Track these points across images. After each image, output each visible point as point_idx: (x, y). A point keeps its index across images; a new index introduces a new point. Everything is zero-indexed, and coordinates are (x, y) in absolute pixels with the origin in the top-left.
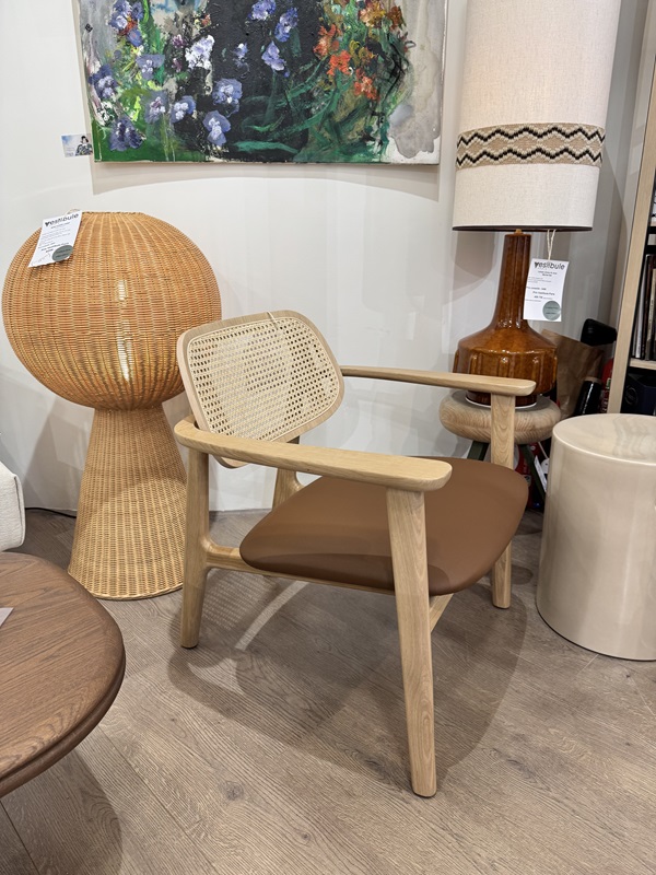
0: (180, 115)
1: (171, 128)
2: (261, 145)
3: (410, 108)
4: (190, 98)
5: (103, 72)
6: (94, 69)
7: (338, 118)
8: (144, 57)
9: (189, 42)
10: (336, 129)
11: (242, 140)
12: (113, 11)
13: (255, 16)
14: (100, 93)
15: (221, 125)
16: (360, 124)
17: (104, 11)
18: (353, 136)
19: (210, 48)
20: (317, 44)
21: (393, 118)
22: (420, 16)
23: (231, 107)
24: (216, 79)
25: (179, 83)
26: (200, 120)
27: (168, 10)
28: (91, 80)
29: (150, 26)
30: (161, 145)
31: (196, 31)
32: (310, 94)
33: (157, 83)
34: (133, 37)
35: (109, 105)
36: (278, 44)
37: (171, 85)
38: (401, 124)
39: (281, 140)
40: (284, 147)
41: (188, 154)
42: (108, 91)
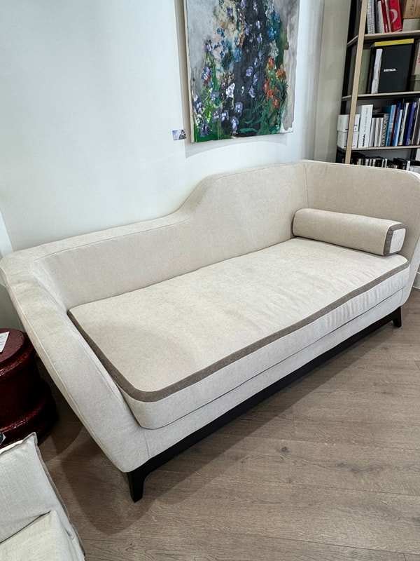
0: (223, 119)
1: (220, 125)
2: (248, 130)
3: (287, 111)
4: (226, 111)
5: (198, 101)
6: (195, 100)
7: (269, 117)
8: (213, 93)
9: (227, 87)
10: (268, 121)
11: (242, 128)
12: (203, 72)
13: (247, 75)
14: (197, 111)
15: (236, 122)
16: (274, 118)
17: (200, 71)
18: (272, 124)
19: (233, 88)
20: (264, 86)
21: (283, 116)
22: (290, 75)
23: (239, 113)
24: (235, 102)
25: (224, 104)
26: (230, 120)
27: (221, 72)
28: (194, 104)
29: (215, 78)
30: (217, 133)
31: (229, 82)
32: (262, 107)
33: (217, 105)
34: (209, 84)
35: (200, 116)
36: (253, 87)
37: (221, 106)
38: (284, 118)
39: (253, 127)
40: (254, 130)
41: (225, 136)
42: (200, 109)
